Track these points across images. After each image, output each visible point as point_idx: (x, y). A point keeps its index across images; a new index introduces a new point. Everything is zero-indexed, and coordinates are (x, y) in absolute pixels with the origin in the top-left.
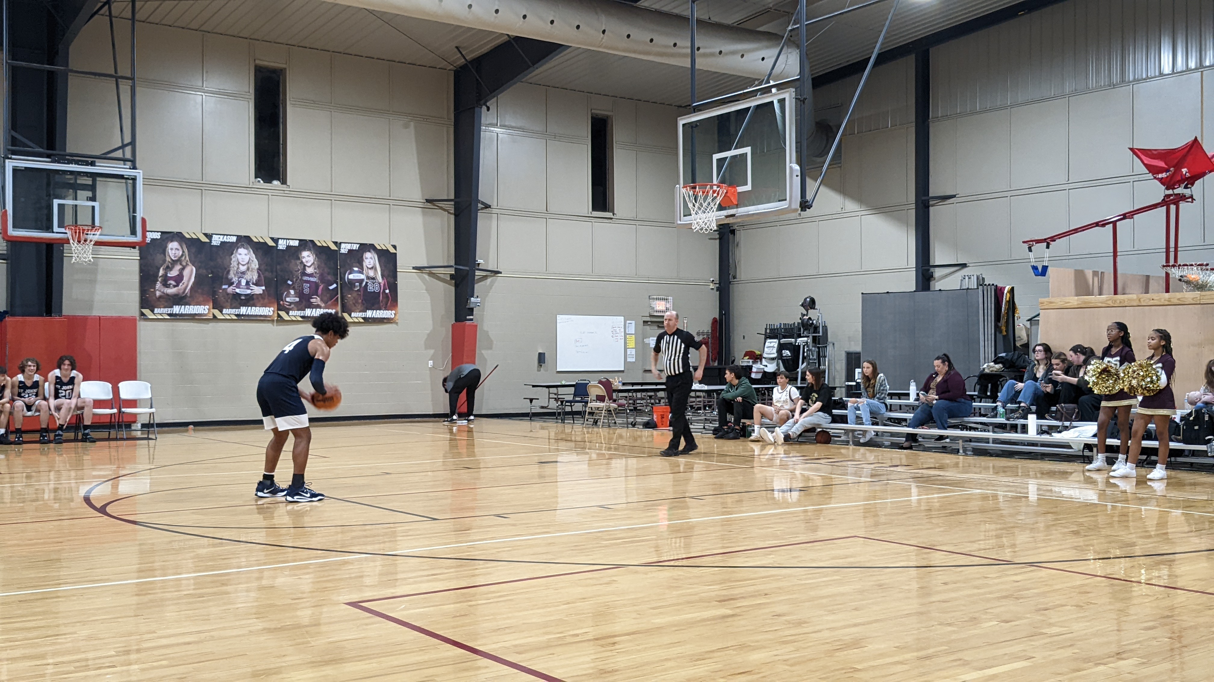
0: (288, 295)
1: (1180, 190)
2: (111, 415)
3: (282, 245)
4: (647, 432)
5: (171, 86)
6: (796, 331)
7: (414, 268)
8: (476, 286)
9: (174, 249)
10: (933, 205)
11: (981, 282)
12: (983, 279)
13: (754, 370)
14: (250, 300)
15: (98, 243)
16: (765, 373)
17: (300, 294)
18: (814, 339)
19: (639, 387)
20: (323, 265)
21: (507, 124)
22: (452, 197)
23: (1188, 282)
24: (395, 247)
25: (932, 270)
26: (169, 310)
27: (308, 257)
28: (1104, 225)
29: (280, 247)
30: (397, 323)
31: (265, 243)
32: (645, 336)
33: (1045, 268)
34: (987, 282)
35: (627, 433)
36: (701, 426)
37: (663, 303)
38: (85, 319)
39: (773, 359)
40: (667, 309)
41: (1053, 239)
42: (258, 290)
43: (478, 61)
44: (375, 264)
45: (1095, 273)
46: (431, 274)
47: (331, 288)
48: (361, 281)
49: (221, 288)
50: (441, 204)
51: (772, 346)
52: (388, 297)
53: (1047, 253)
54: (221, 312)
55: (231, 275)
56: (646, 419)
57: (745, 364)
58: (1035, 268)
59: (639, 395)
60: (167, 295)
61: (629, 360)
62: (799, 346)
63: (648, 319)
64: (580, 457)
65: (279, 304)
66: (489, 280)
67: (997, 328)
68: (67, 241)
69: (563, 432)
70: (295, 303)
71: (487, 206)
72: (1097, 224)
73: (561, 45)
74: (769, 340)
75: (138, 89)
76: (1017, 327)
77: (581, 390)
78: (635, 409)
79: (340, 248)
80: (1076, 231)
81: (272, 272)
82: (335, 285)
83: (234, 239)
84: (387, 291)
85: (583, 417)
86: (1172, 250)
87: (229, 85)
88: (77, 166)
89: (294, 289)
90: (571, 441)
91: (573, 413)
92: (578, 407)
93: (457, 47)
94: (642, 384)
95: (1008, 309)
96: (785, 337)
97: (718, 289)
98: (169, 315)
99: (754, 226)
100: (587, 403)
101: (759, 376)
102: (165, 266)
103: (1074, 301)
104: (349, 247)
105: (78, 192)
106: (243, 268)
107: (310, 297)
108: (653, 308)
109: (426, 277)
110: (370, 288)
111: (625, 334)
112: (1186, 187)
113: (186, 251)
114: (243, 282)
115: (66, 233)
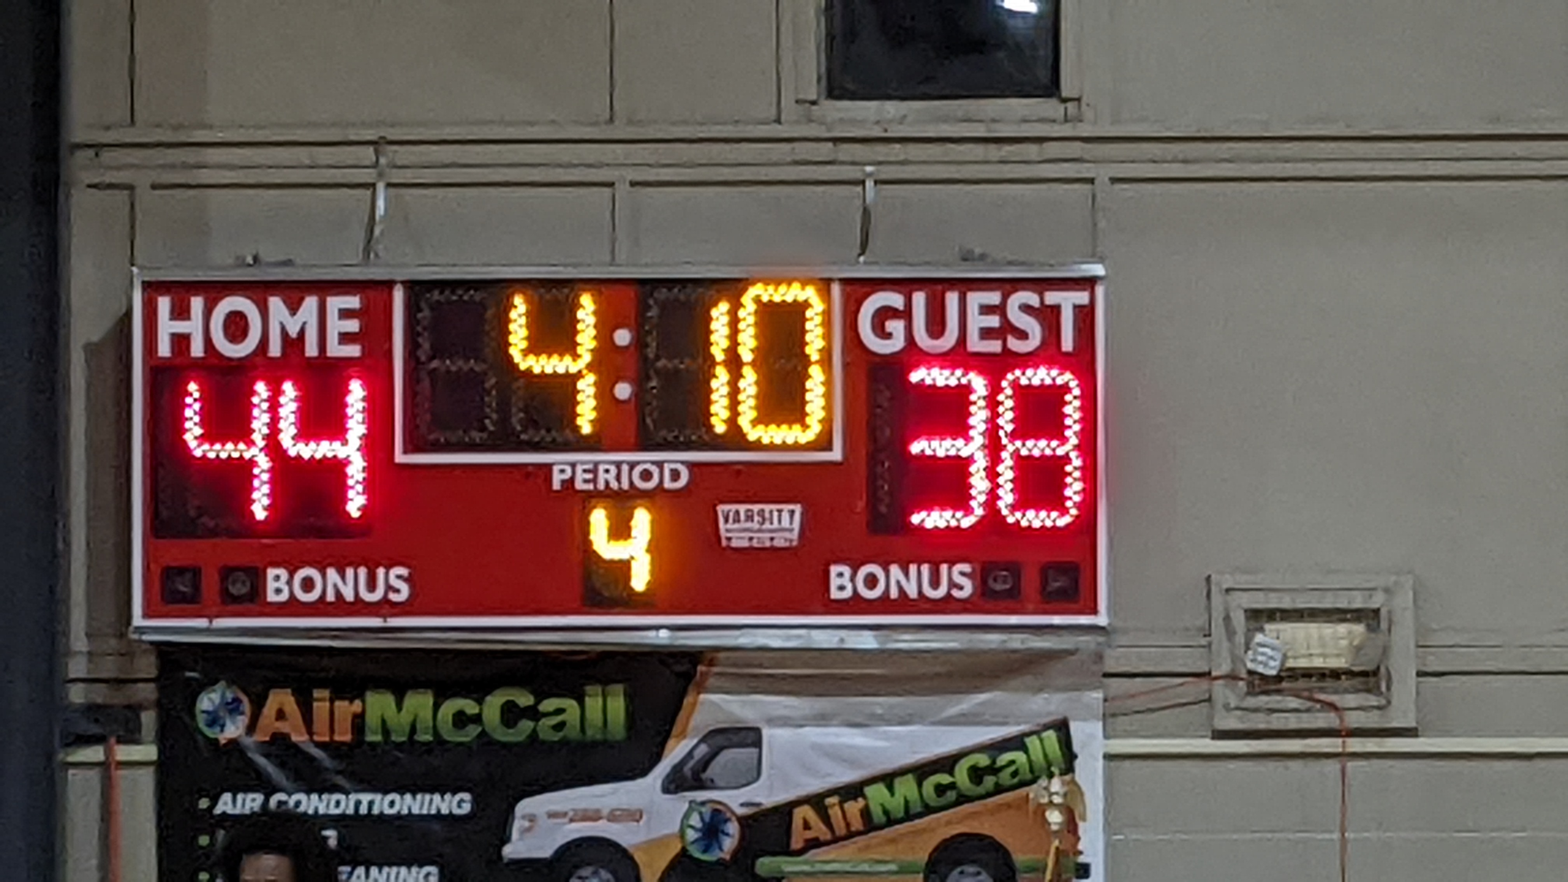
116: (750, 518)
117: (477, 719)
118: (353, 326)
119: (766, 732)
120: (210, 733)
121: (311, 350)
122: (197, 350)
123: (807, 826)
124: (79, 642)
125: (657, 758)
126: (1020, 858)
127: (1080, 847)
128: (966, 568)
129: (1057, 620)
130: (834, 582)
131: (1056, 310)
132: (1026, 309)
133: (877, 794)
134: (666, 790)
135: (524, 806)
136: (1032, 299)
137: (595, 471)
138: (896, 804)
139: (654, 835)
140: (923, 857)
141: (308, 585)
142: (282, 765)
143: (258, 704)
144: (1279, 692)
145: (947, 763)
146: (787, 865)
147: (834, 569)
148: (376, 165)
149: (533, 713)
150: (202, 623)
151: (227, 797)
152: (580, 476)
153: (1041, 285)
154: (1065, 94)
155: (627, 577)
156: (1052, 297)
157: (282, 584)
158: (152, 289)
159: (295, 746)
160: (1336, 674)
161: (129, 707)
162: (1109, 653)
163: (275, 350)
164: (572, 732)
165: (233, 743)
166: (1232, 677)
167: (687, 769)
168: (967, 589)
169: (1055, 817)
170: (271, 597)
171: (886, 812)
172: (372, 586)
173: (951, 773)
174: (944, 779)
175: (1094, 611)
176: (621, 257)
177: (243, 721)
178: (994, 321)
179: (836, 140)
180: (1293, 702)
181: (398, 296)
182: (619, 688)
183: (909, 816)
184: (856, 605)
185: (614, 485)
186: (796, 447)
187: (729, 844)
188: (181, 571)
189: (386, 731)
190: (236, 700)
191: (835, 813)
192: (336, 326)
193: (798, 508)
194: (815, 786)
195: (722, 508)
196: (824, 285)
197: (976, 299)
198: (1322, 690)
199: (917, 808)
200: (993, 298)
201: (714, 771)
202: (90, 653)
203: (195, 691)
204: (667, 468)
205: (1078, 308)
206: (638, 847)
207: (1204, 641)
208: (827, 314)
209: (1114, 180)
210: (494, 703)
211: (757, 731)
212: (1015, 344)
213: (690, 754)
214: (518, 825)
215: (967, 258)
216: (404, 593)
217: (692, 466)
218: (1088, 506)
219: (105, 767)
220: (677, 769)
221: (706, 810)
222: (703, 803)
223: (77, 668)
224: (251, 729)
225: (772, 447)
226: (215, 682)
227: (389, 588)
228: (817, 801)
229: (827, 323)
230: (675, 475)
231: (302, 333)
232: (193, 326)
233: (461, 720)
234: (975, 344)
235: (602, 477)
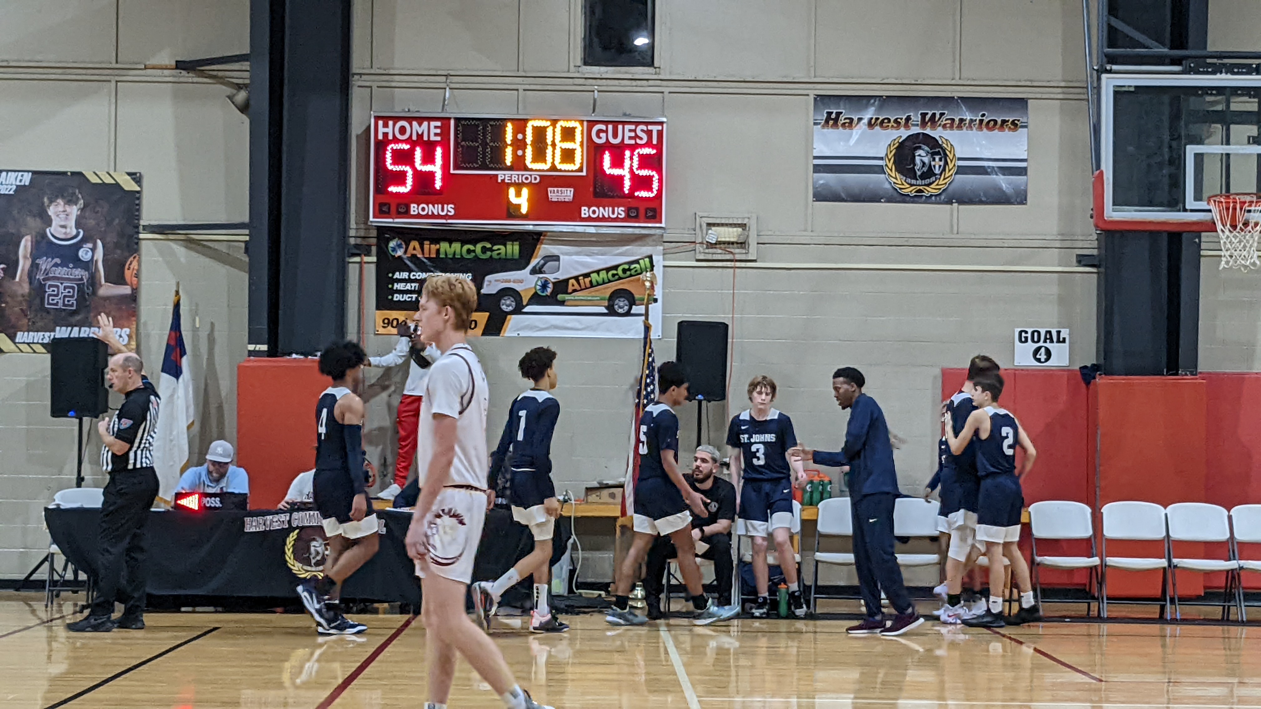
68: (1211, 227)
88: (1229, 76)
105: (1232, 126)
115: (1210, 211)
116: (558, 192)
117: (474, 251)
118: (438, 131)
119: (561, 257)
120: (393, 254)
121: (425, 138)
122: (390, 137)
123: (573, 285)
124: (353, 225)
125: (528, 264)
126: (637, 296)
127: (655, 293)
128: (623, 209)
129: (650, 225)
130: (583, 212)
131: (651, 131)
132: (642, 131)
133: (594, 276)
134: (531, 274)
135: (488, 278)
136: (644, 128)
137: (511, 177)
138: (600, 280)
139: (527, 287)
140: (607, 296)
141: (423, 209)
142: (415, 264)
143: (407, 246)
144: (716, 248)
145: (616, 267)
146: (567, 297)
147: (583, 208)
148: (446, 82)
149: (491, 250)
150: (391, 220)
151: (397, 273)
152: (507, 178)
153: (647, 123)
154: (655, 65)
155: (520, 209)
156: (650, 127)
157: (416, 209)
158: (377, 118)
159: (418, 258)
160: (733, 243)
161: (367, 245)
162: (665, 235)
163: (414, 138)
164: (503, 256)
165: (400, 257)
166: (702, 243)
167: (537, 268)
168: (623, 215)
169: (648, 284)
170: (412, 213)
171: (597, 282)
172: (443, 210)
173: (617, 270)
174: (615, 272)
175: (661, 222)
176: (520, 112)
177: (402, 250)
178: (633, 134)
179: (586, 78)
180: (720, 251)
181: (452, 122)
182: (518, 243)
183: (604, 283)
184: (589, 219)
185: (517, 181)
186: (572, 171)
187: (549, 290)
188: (385, 204)
189: (446, 255)
190: (401, 244)
191: (581, 282)
192: (433, 131)
193: (572, 190)
194: (576, 274)
195: (549, 189)
196: (581, 122)
197: (627, 127)
198: (729, 248)
199: (606, 280)
200: (633, 127)
201: (544, 269)
202: (357, 229)
203: (388, 240)
204: (533, 177)
205: (658, 131)
206: (522, 291)
207: (694, 232)
208: (582, 131)
209: (670, 93)
210: (479, 246)
211: (558, 256)
212: (639, 141)
213: (538, 263)
214: (486, 283)
215: (625, 115)
216: (452, 212)
217: (540, 176)
218: (660, 190)
219: (360, 263)
220: (534, 267)
221: (543, 280)
222: (542, 278)
223: (352, 233)
224: (405, 252)
225: (565, 171)
226: (394, 238)
227: (448, 211)
228: (576, 278)
229: (582, 133)
230: (535, 179)
231: (423, 133)
232: (389, 130)
233: (469, 251)
234: (627, 141)
235: (513, 179)
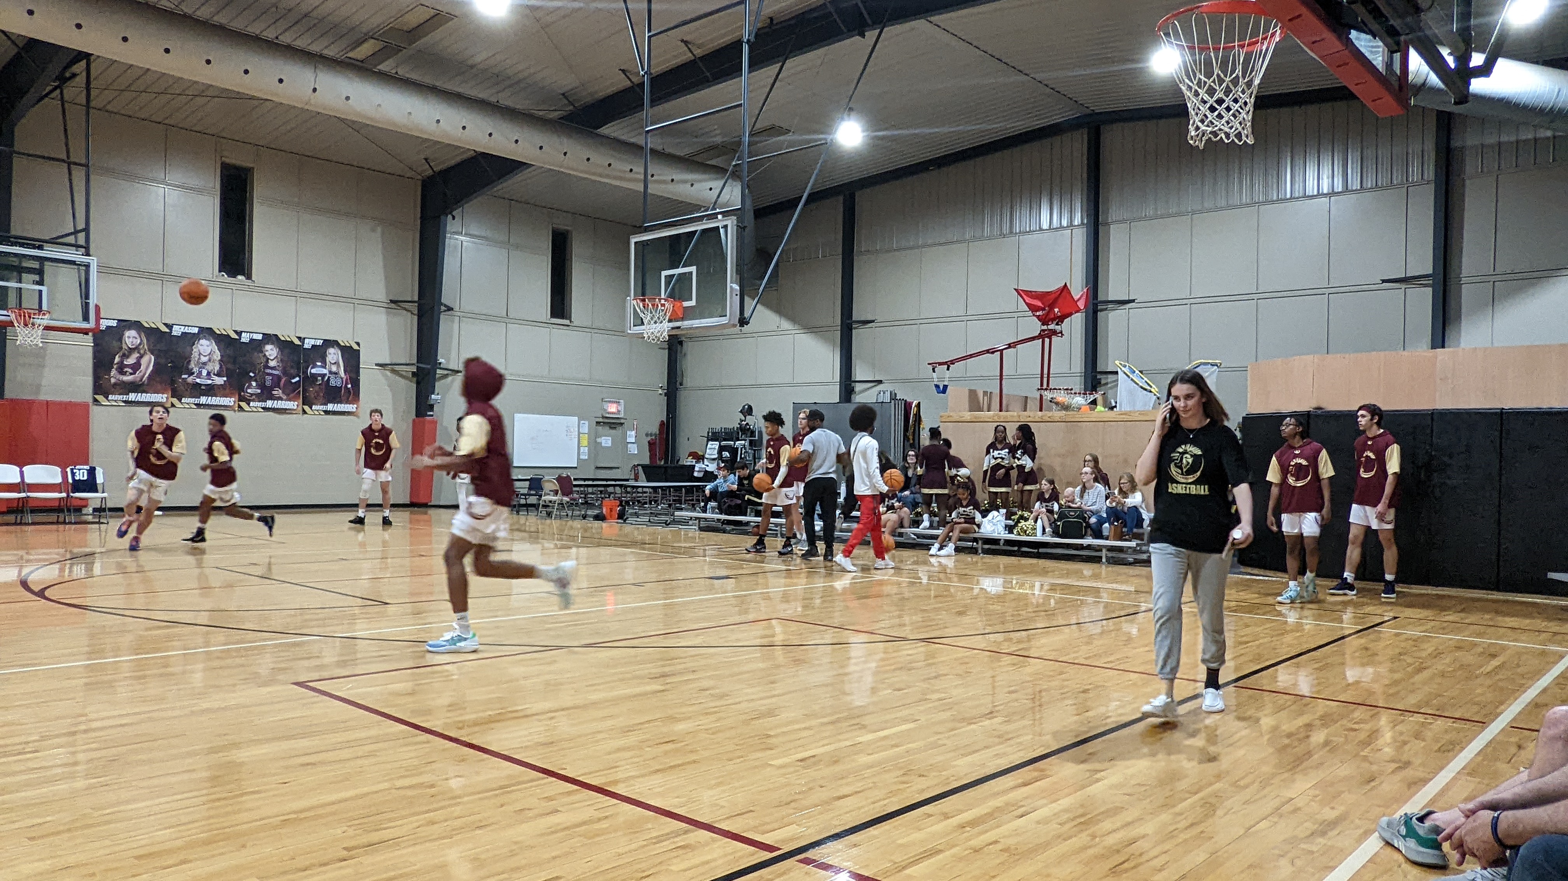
0: (250, 386)
1: (1052, 327)
2: (60, 499)
3: (245, 338)
4: (597, 523)
5: (132, 177)
6: (735, 435)
7: (377, 365)
8: (437, 384)
9: (131, 338)
10: (855, 328)
11: (893, 397)
12: (896, 394)
13: (697, 469)
14: (210, 390)
15: (47, 328)
16: (706, 472)
17: (262, 386)
18: (751, 442)
19: (590, 483)
20: (286, 359)
21: (471, 232)
22: (416, 299)
23: (1057, 404)
24: (358, 344)
25: (853, 384)
26: (125, 398)
27: (271, 351)
28: (993, 353)
29: (243, 340)
30: (358, 417)
31: (228, 336)
32: (597, 436)
33: (945, 387)
34: (898, 398)
35: (578, 524)
36: (646, 519)
37: (615, 405)
38: (30, 403)
39: (714, 459)
40: (619, 411)
41: (953, 362)
42: (220, 381)
43: (446, 175)
44: (338, 359)
45: (985, 393)
46: (393, 371)
47: (293, 381)
48: (323, 376)
49: (180, 378)
50: (402, 304)
51: (715, 445)
52: (349, 392)
53: (948, 374)
54: (180, 400)
55: (192, 365)
56: (596, 512)
57: (689, 464)
58: (937, 386)
59: (590, 490)
60: (123, 382)
61: (582, 457)
62: (737, 448)
63: (601, 420)
64: (535, 546)
65: (240, 395)
66: (450, 378)
67: (905, 435)
69: (518, 522)
70: (257, 395)
71: (450, 309)
72: (988, 351)
73: (525, 164)
74: (710, 443)
75: (92, 177)
76: (921, 437)
77: (536, 484)
78: (586, 503)
79: (303, 343)
80: (971, 356)
81: (234, 363)
82: (297, 379)
83: (196, 330)
84: (349, 386)
85: (537, 509)
86: (1045, 376)
87: (194, 181)
88: (22, 248)
89: (256, 381)
90: (525, 531)
91: (527, 506)
92: (532, 500)
93: (426, 159)
94: (593, 480)
95: (915, 421)
96: (725, 440)
97: (666, 394)
98: (125, 402)
99: (700, 339)
100: (541, 496)
101: (701, 475)
102: (121, 354)
103: (968, 415)
104: (312, 342)
105: (24, 275)
106: (204, 359)
107: (271, 389)
108: (605, 410)
109: (388, 373)
110: (333, 383)
111: (579, 433)
112: (1057, 324)
113: (145, 341)
114: (204, 373)
